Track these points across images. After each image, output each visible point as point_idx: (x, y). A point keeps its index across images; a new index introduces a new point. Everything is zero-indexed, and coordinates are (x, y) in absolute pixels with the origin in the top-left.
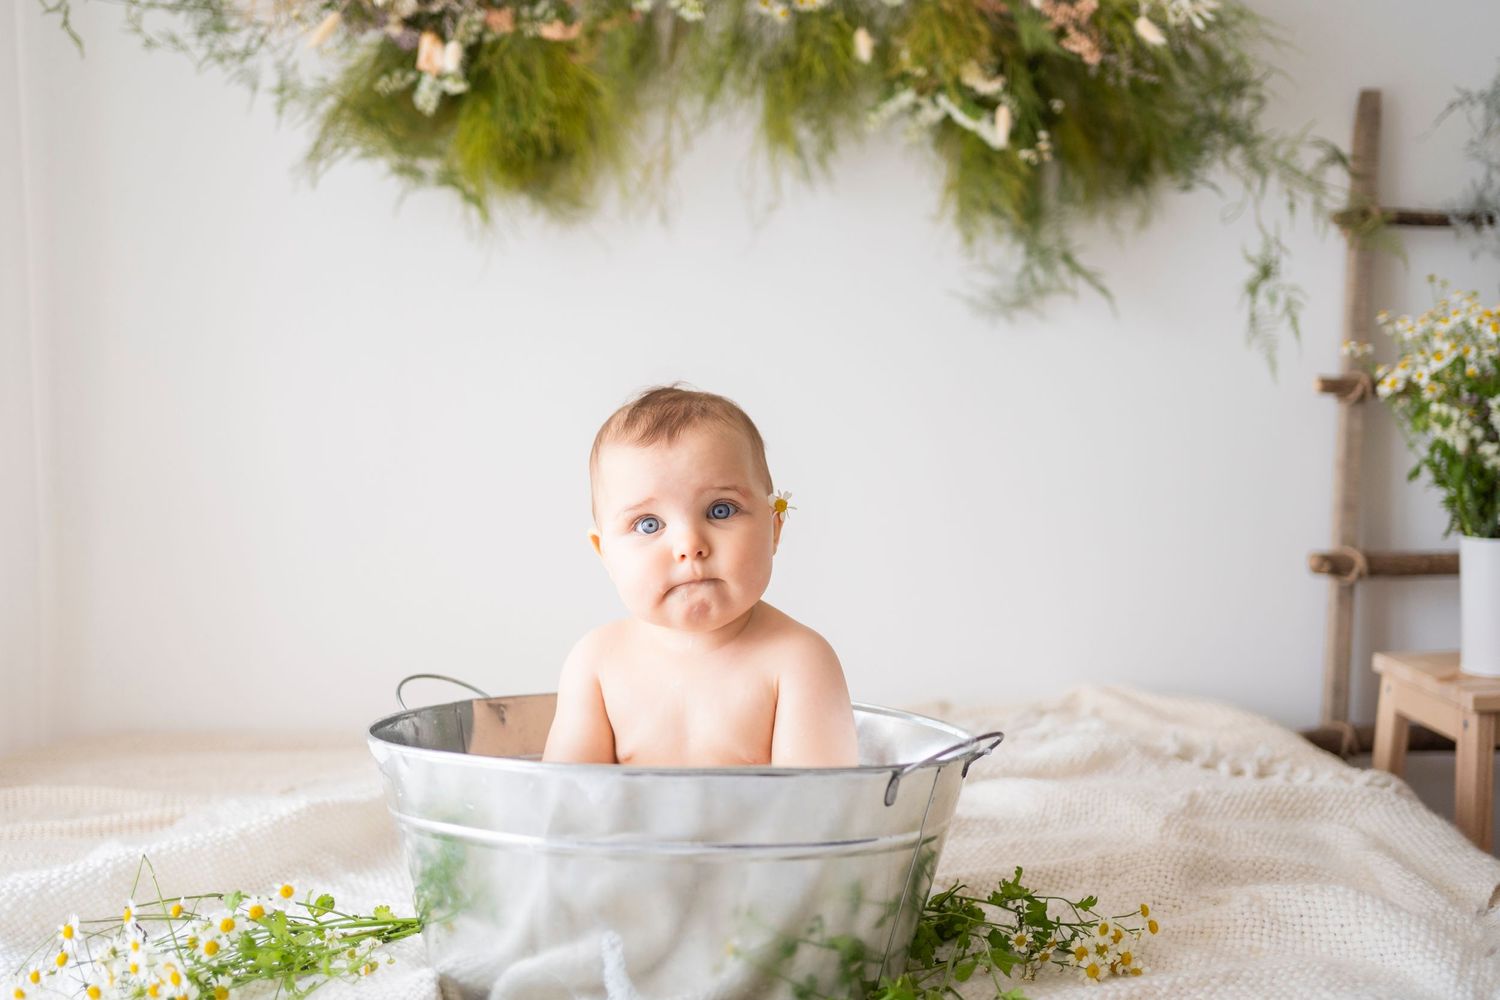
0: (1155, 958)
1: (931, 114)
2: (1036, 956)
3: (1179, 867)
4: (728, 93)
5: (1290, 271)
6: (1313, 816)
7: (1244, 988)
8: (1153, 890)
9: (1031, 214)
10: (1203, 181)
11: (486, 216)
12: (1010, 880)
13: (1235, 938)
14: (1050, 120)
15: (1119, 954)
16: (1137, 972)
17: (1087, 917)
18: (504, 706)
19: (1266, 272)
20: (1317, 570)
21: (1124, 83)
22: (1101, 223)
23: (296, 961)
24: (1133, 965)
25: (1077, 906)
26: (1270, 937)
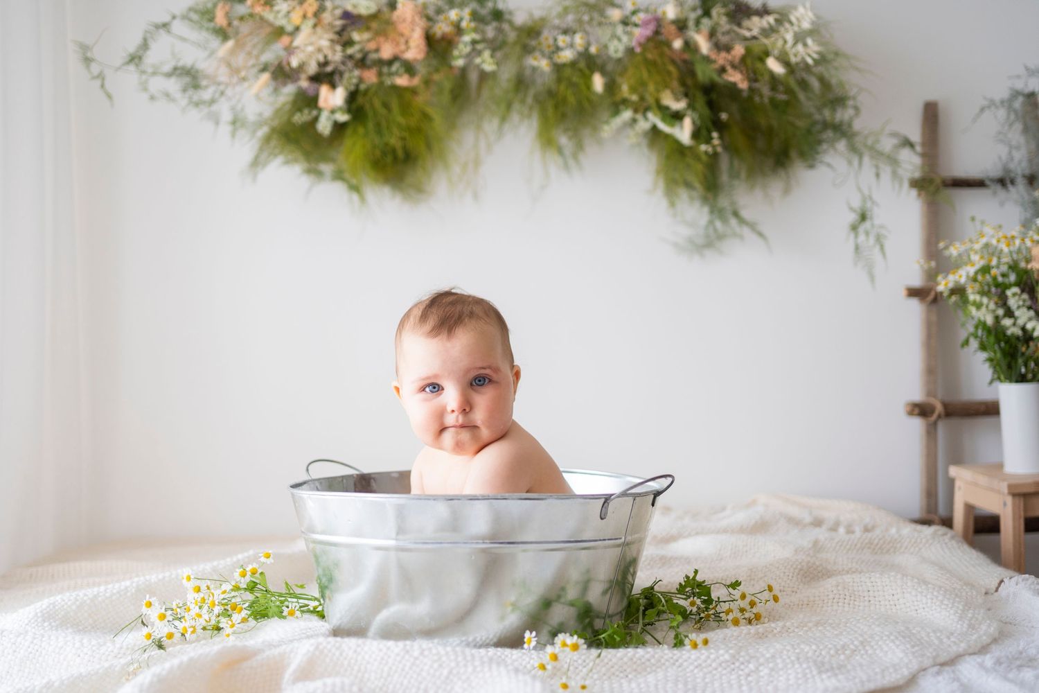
1: (644, 125)
2: (702, 615)
4: (515, 117)
5: (880, 216)
6: (895, 552)
9: (711, 187)
10: (821, 162)
11: (363, 199)
12: (690, 576)
13: (827, 606)
14: (719, 125)
15: (754, 613)
16: (764, 622)
17: (733, 593)
19: (863, 217)
20: (911, 413)
21: (766, 100)
22: (758, 192)
24: (762, 620)
25: (729, 586)
26: (849, 604)
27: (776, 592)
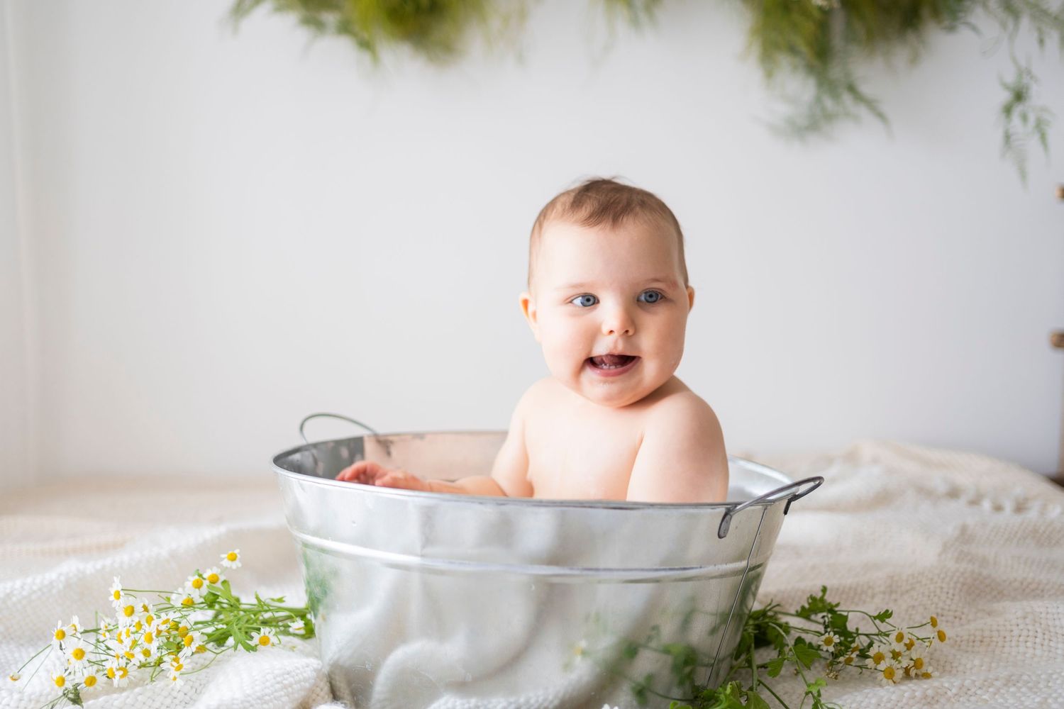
0: (942, 663)
2: (842, 658)
3: (959, 586)
5: (1039, 95)
7: (1024, 690)
8: (937, 604)
9: (821, 52)
10: (964, 23)
11: (376, 60)
12: (817, 596)
13: (1011, 647)
15: (912, 659)
16: (927, 676)
17: (884, 627)
18: (390, 442)
19: (1019, 96)
20: (1056, 345)
22: (879, 61)
24: (923, 670)
25: (875, 618)
26: (1042, 645)
27: (942, 626)
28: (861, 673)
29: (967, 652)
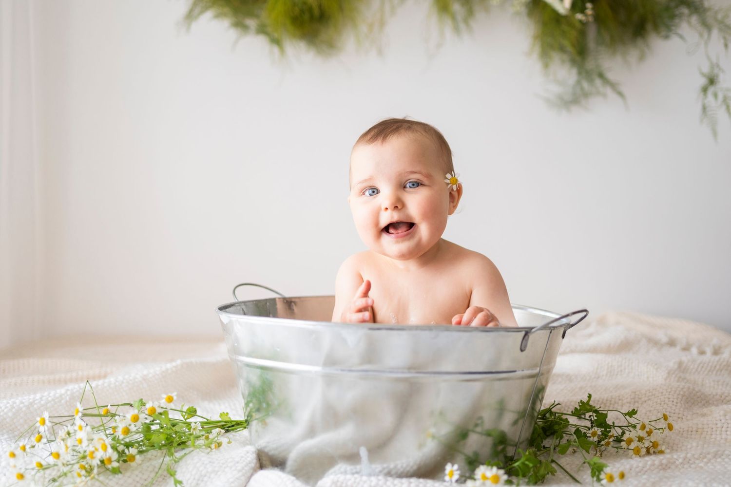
0: (671, 444)
2: (603, 443)
3: (680, 397)
5: (725, 80)
7: (726, 460)
8: (666, 409)
10: (676, 34)
11: (282, 51)
12: (585, 401)
13: (717, 435)
15: (651, 442)
16: (661, 452)
17: (632, 421)
18: (295, 302)
19: (712, 81)
23: (175, 441)
24: (659, 448)
25: (626, 414)
27: (671, 420)
28: (617, 452)
29: (687, 438)
